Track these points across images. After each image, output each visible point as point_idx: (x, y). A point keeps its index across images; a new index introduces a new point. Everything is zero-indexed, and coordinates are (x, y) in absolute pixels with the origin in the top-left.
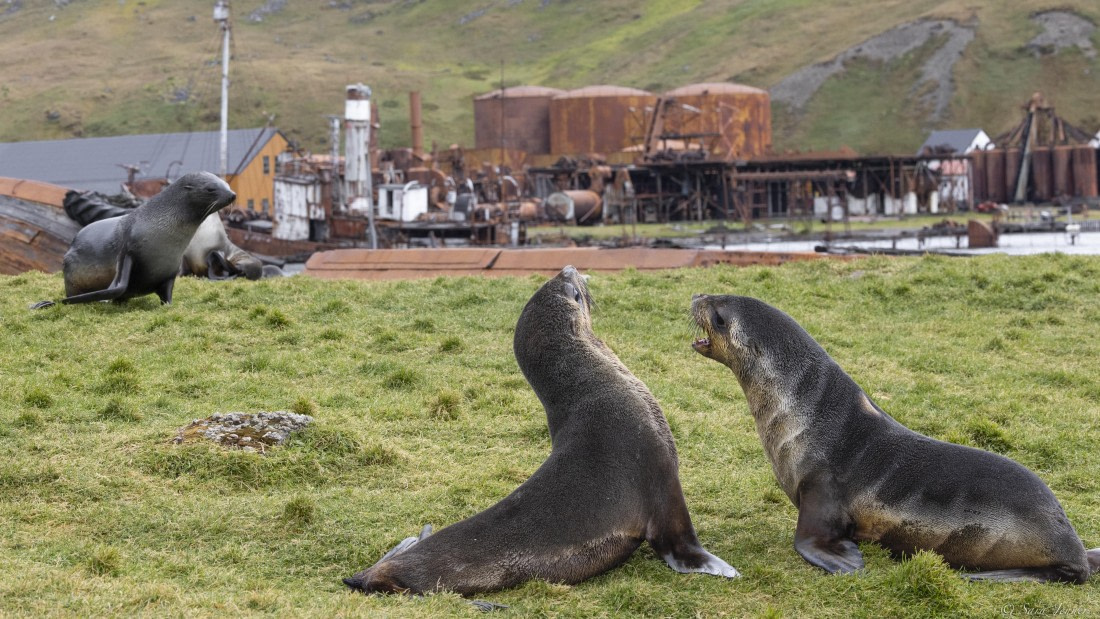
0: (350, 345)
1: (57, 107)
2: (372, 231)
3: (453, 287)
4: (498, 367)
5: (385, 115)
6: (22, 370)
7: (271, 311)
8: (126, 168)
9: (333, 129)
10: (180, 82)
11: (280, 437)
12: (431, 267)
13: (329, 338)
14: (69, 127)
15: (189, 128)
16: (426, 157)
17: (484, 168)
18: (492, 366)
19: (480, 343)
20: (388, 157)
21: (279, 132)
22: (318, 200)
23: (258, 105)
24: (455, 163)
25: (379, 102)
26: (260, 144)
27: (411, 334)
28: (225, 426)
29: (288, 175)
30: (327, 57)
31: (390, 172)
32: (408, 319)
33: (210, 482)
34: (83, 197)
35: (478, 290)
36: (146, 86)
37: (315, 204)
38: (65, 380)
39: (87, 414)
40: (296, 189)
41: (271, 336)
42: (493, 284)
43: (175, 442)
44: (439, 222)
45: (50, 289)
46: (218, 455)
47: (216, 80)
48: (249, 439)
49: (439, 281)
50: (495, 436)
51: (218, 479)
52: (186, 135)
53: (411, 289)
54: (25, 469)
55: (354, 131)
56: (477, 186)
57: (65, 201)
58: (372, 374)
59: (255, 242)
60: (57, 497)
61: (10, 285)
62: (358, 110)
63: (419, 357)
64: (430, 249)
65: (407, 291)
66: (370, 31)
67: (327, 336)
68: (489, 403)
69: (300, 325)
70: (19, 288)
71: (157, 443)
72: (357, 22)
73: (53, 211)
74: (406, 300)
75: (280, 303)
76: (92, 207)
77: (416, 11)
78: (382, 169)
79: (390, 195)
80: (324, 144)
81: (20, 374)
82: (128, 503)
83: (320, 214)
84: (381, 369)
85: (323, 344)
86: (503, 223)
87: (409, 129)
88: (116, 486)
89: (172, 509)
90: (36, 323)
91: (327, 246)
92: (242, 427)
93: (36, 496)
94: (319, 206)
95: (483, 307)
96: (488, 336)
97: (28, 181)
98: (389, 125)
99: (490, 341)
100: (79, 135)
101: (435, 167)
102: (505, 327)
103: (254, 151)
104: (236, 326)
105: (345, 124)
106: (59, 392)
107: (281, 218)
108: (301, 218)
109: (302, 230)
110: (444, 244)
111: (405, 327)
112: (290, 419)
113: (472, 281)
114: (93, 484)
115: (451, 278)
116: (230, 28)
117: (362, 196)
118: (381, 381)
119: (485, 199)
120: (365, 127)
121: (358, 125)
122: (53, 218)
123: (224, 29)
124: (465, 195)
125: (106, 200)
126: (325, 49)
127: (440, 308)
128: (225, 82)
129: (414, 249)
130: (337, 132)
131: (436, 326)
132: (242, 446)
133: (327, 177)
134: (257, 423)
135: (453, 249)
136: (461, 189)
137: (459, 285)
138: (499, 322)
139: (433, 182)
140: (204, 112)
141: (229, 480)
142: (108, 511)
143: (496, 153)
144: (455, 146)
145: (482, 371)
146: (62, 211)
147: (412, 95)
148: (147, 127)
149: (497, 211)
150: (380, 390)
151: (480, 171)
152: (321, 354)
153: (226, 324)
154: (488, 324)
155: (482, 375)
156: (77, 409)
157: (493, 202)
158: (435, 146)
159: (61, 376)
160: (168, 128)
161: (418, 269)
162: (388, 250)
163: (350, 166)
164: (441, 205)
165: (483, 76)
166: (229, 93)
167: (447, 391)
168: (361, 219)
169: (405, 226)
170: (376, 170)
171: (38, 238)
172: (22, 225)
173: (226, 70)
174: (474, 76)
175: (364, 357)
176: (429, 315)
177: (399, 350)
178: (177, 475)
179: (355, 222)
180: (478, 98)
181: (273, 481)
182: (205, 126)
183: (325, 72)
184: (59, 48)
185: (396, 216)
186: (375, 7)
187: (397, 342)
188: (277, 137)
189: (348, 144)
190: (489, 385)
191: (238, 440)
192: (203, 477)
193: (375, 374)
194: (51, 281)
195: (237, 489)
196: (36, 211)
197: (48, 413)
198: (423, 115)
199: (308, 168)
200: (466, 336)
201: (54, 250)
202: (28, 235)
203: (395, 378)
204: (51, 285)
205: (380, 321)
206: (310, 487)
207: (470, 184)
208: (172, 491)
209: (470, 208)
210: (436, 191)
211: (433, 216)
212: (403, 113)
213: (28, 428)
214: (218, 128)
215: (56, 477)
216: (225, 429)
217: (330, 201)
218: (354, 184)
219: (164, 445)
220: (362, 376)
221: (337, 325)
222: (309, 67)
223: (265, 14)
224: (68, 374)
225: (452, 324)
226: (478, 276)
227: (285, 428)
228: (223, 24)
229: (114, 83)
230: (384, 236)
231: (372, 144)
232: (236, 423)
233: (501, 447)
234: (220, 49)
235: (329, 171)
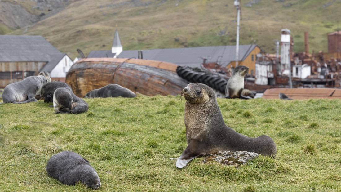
0: (275, 125)
1: (178, 36)
2: (290, 82)
3: (315, 103)
4: (331, 134)
5: (296, 40)
6: (149, 133)
7: (245, 111)
8: (202, 58)
9: (276, 45)
10: (222, 28)
11: (244, 161)
12: (309, 95)
13: (267, 122)
14: (182, 44)
15: (225, 44)
16: (310, 55)
17: (331, 60)
18: (329, 134)
19: (325, 125)
20: (296, 55)
21: (257, 46)
22: (271, 70)
23: (250, 36)
24: (320, 57)
25: (293, 36)
26: (251, 50)
27: (298, 121)
28: (223, 156)
29: (260, 61)
30: (275, 20)
31: (297, 61)
32: (297, 115)
33: (216, 179)
34: (184, 68)
35: (325, 104)
36: (210, 29)
37: (270, 72)
38: (164, 137)
39: (171, 150)
40: (263, 66)
41: (245, 121)
42: (331, 102)
43: (203, 162)
44: (314, 79)
45: (164, 102)
46: (220, 168)
47: (235, 27)
48: (232, 162)
49: (311, 101)
50: (329, 162)
51: (219, 178)
52: (224, 47)
53: (300, 104)
54: (144, 172)
55: (284, 46)
56: (328, 66)
57: (177, 70)
58: (282, 136)
59: (248, 86)
60: (156, 184)
61: (150, 100)
62: (286, 39)
63: (301, 130)
64: (311, 89)
65: (298, 104)
66: (290, 10)
67: (267, 121)
68: (327, 149)
69: (256, 117)
70: (153, 101)
71: (196, 163)
72: (286, 7)
73: (172, 73)
74: (297, 108)
75: (250, 108)
76: (186, 72)
77: (306, 4)
78: (294, 59)
79: (297, 69)
80: (274, 51)
81: (148, 134)
82: (183, 187)
83: (272, 75)
84: (287, 134)
85: (264, 125)
86: (337, 79)
87: (304, 46)
88: (179, 180)
89: (201, 189)
90: (157, 115)
91: (274, 87)
92: (230, 157)
93: (148, 183)
94: (272, 72)
95: (327, 111)
96: (328, 122)
97: (164, 62)
98: (297, 44)
99: (329, 124)
100: (186, 46)
101: (313, 59)
102: (335, 119)
103: (248, 53)
104: (232, 117)
105: (281, 43)
106: (161, 142)
107: (258, 77)
108: (265, 77)
109: (265, 81)
110: (316, 87)
111: (296, 118)
112: (248, 154)
113: (323, 101)
114: (170, 179)
115: (315, 100)
116: (240, 9)
117: (287, 69)
118: (286, 139)
119: (331, 71)
120: (288, 45)
121: (286, 44)
122: (172, 76)
123: (238, 9)
124: (324, 69)
125: (192, 69)
126: (274, 16)
127: (310, 111)
128: (238, 28)
129: (306, 89)
130: (278, 46)
131: (308, 118)
132: (229, 164)
133: (274, 62)
134: (235, 156)
135: (319, 89)
136: (323, 67)
137: (318, 103)
138: (332, 117)
139: (313, 64)
140: (231, 39)
141: (224, 178)
142: (175, 189)
143: (335, 54)
144: (320, 52)
145: (325, 136)
146: (176, 73)
147: (306, 34)
148: (210, 44)
149: (336, 75)
150: (285, 143)
151: (330, 61)
152: (263, 128)
153: (228, 116)
154: (328, 118)
155: (325, 138)
156: (167, 149)
157: (334, 72)
158: (313, 51)
159: (162, 135)
160: (217, 44)
161: (305, 96)
162: (296, 89)
163: (283, 59)
164: (315, 73)
165: (331, 26)
166: (240, 32)
167: (311, 144)
168: (286, 77)
169: (302, 80)
170: (292, 60)
171: (167, 83)
172: (161, 78)
173: (238, 23)
174: (328, 27)
175: (280, 129)
176: (305, 114)
177: (294, 127)
178: (204, 175)
179: (284, 79)
180: (329, 34)
181: (241, 178)
182: (231, 44)
183: (274, 25)
184: (179, 16)
185: (299, 76)
186: (292, 2)
187: (293, 124)
188: (257, 48)
189: (282, 50)
190: (327, 141)
191: (228, 162)
192: (213, 176)
193: (284, 136)
194: (165, 99)
195: (227, 181)
196: (166, 73)
197: (156, 150)
198: (309, 41)
199: (267, 59)
200: (320, 122)
201: (172, 87)
202: (163, 82)
203: (291, 138)
204: (165, 100)
205: (287, 116)
206: (255, 182)
207: (326, 65)
208: (201, 182)
209: (325, 74)
210: (313, 68)
211: (312, 77)
212: (302, 40)
213: (147, 156)
214: (235, 45)
215: (156, 176)
216: (223, 158)
217: (275, 71)
218: (284, 65)
219: (199, 164)
220: (278, 137)
221: (271, 117)
222: (269, 23)
223: (252, 4)
224: (165, 135)
225: (314, 117)
226: (325, 99)
227: (246, 158)
228: (237, 7)
229: (199, 28)
230: (295, 84)
231: (291, 50)
232: (227, 155)
233: (331, 166)
234: (236, 16)
235: (275, 60)
